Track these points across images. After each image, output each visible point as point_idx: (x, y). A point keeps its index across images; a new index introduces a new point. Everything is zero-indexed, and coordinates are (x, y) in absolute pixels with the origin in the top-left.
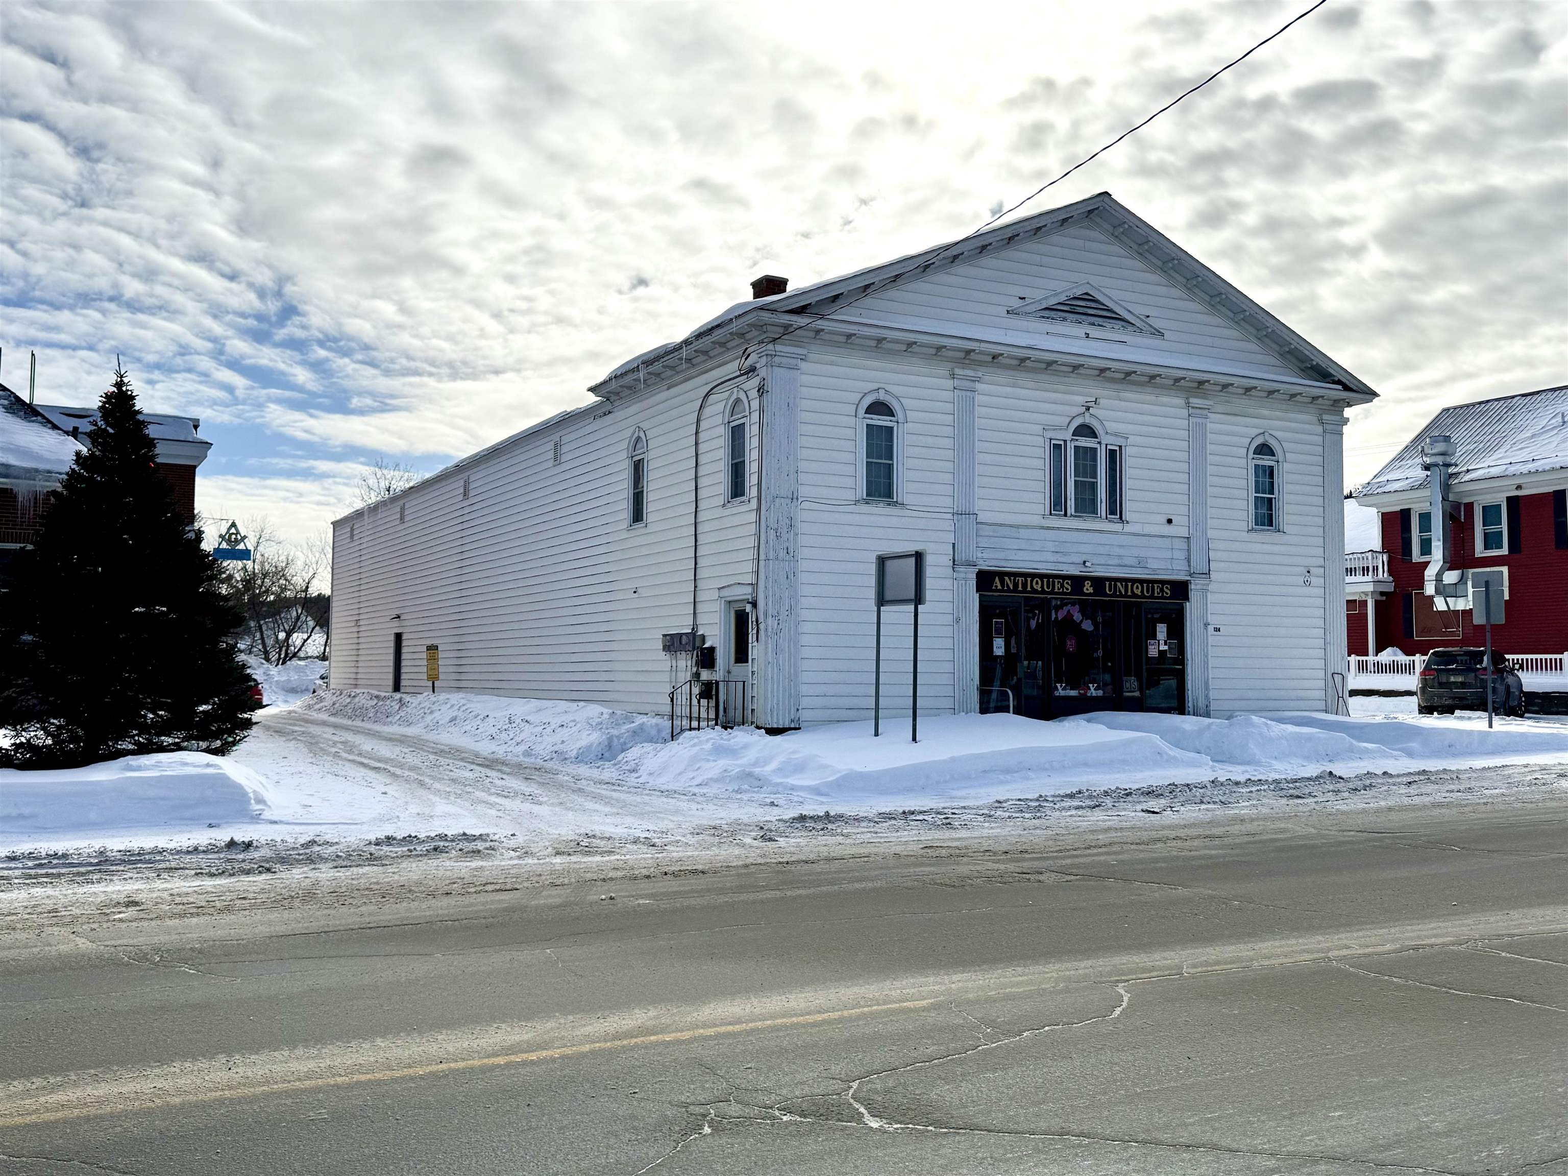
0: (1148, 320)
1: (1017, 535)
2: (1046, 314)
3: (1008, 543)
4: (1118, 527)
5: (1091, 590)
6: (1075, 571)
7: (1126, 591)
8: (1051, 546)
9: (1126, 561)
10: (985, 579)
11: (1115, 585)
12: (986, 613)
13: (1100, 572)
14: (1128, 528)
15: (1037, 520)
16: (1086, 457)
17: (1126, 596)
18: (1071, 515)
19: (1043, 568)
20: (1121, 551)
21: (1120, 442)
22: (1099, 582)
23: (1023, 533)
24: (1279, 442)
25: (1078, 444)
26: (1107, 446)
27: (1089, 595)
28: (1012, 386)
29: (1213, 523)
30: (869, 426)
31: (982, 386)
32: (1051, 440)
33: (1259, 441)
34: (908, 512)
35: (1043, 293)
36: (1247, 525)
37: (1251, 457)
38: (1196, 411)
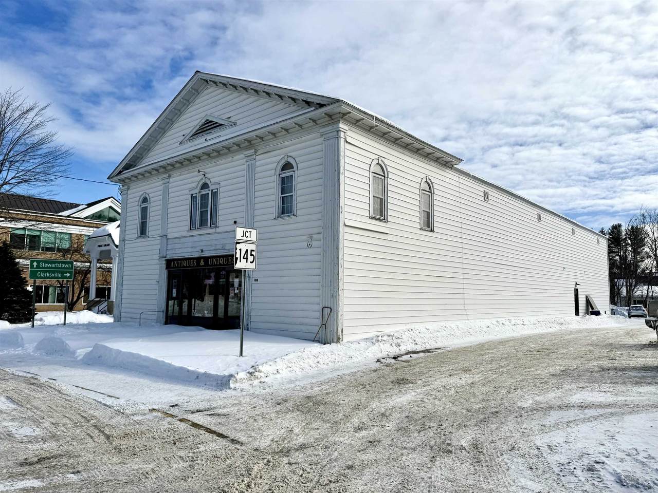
0: (230, 120)
1: (179, 242)
2: (192, 138)
3: (177, 246)
4: (213, 230)
5: (203, 264)
6: (196, 255)
7: (217, 263)
8: (190, 245)
9: (218, 247)
10: (169, 263)
11: (213, 260)
12: (171, 277)
13: (206, 254)
14: (218, 230)
15: (185, 234)
16: (204, 197)
17: (217, 265)
18: (198, 228)
19: (187, 255)
20: (216, 242)
21: (217, 186)
22: (206, 259)
23: (182, 240)
24: (294, 158)
25: (202, 193)
26: (212, 190)
27: (203, 266)
28: (180, 175)
29: (256, 218)
30: (142, 208)
31: (171, 180)
32: (192, 195)
33: (283, 162)
34: (149, 239)
35: (192, 128)
36: (274, 216)
37: (278, 174)
38: (249, 158)
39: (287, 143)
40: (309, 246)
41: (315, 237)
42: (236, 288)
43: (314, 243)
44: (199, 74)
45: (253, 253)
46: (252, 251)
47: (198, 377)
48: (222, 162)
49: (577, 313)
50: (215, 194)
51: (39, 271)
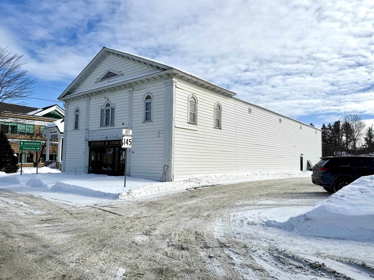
0: (120, 72)
1: (95, 133)
2: (101, 80)
3: (94, 135)
4: (112, 127)
5: (107, 144)
6: (104, 139)
7: (114, 143)
8: (101, 134)
9: (115, 136)
10: (90, 143)
11: (112, 142)
12: (91, 150)
13: (109, 139)
14: (115, 127)
15: (98, 129)
16: (108, 111)
17: (114, 145)
18: (105, 126)
19: (99, 140)
20: (114, 133)
21: (114, 105)
22: (109, 141)
23: (97, 132)
24: (152, 94)
25: (107, 109)
26: (112, 107)
27: (107, 145)
28: (96, 99)
29: (133, 122)
30: (76, 115)
31: (91, 101)
32: (102, 109)
33: (146, 96)
34: (80, 131)
35: (102, 75)
36: (142, 121)
37: (144, 101)
38: (130, 92)
39: (148, 86)
40: (159, 136)
41: (161, 132)
42: (124, 156)
43: (161, 135)
44: (105, 48)
45: (130, 140)
46: (130, 139)
47: (105, 195)
48: (116, 93)
49: (302, 169)
50: (113, 109)
51: (25, 147)
